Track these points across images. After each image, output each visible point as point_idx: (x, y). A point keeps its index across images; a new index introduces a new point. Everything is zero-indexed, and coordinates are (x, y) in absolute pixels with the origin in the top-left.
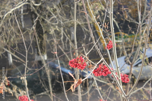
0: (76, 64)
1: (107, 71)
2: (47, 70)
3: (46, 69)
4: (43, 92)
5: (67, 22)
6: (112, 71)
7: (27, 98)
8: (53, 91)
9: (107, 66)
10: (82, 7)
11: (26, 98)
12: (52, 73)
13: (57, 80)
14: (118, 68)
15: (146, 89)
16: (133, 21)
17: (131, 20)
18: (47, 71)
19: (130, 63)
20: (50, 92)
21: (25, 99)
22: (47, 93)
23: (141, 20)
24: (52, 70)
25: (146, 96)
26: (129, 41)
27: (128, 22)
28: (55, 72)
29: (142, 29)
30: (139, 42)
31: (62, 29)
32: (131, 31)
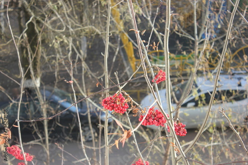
0: (113, 105)
1: (161, 118)
2: (43, 105)
3: (42, 102)
4: (33, 139)
5: (79, 29)
6: (168, 118)
7: (20, 150)
8: (50, 139)
9: (161, 112)
10: (106, 7)
11: (18, 149)
12: (51, 110)
13: (58, 122)
14: (171, 112)
15: (199, 144)
16: (185, 34)
17: (182, 33)
18: (42, 107)
19: (177, 101)
20: (44, 141)
21: (16, 152)
22: (40, 142)
23: (198, 34)
24: (51, 105)
25: (198, 155)
26: (176, 67)
27: (178, 35)
28: (55, 110)
29: (199, 49)
30: (193, 69)
31: (71, 39)
32: (182, 50)
